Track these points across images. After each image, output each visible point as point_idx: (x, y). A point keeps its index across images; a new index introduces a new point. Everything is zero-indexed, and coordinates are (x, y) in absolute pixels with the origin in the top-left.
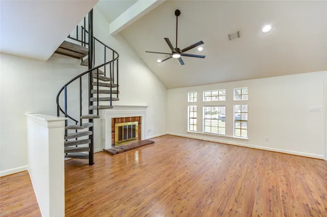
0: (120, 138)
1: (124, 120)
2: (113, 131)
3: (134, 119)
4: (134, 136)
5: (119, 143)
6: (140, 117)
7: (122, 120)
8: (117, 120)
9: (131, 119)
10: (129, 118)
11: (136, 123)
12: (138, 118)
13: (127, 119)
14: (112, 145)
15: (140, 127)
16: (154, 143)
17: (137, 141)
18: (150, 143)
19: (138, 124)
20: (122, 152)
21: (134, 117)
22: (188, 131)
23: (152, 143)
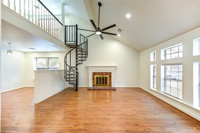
0: (97, 83)
1: (100, 74)
2: (93, 79)
4: (106, 83)
5: (96, 85)
6: (111, 73)
7: (98, 74)
8: (95, 74)
10: (103, 73)
11: (108, 76)
12: (110, 73)
13: (102, 73)
14: (93, 86)
15: (111, 79)
16: (116, 90)
17: (108, 87)
18: (112, 90)
19: (109, 77)
20: (92, 90)
21: (106, 73)
22: (152, 88)
23: (114, 90)
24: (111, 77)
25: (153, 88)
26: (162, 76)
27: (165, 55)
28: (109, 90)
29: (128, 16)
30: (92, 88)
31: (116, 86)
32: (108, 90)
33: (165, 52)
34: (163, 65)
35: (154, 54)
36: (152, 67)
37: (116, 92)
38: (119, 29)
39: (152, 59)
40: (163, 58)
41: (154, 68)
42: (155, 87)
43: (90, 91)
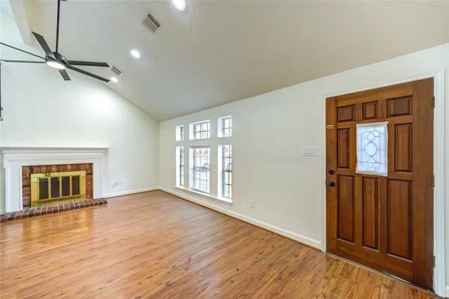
0: (43, 196)
1: (53, 169)
2: (26, 186)
3: (77, 167)
4: (76, 191)
5: (39, 203)
6: (91, 165)
7: (48, 168)
8: (36, 169)
9: (69, 167)
11: (82, 174)
12: (88, 166)
13: (61, 167)
14: (24, 206)
15: (92, 179)
16: (106, 203)
17: (85, 199)
18: (96, 204)
19: (87, 174)
20: (24, 217)
21: (76, 164)
22: (178, 185)
23: (101, 204)
24: (91, 174)
25: (181, 185)
26: (191, 165)
27: (195, 133)
28: (87, 206)
29: (135, 54)
30: (22, 212)
31: (105, 195)
32: (82, 207)
33: (195, 129)
34: (192, 147)
35: (181, 128)
36: (178, 149)
37: (106, 207)
38: (113, 67)
39: (178, 138)
40: (191, 137)
41: (181, 152)
42: (183, 184)
43: (14, 221)
